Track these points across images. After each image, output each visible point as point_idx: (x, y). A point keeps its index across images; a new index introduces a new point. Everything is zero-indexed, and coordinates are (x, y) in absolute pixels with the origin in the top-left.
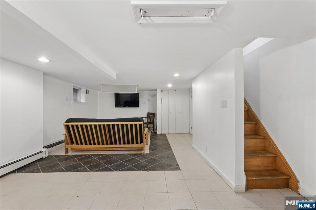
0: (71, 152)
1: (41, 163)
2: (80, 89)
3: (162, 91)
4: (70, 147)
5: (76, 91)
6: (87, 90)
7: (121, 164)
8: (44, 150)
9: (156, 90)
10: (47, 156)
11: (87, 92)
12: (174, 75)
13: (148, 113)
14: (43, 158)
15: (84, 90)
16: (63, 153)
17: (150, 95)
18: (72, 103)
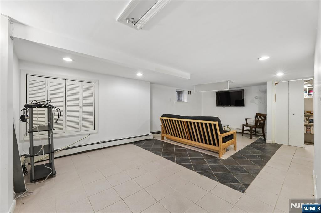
0: (166, 140)
1: (147, 142)
2: (184, 91)
3: (276, 84)
4: (166, 136)
5: (180, 93)
6: (189, 92)
7: (186, 159)
8: (150, 134)
9: (265, 84)
10: (152, 139)
11: (189, 93)
12: (260, 59)
13: (257, 113)
14: (149, 139)
15: (186, 92)
16: (160, 139)
17: (259, 90)
18: (174, 103)
